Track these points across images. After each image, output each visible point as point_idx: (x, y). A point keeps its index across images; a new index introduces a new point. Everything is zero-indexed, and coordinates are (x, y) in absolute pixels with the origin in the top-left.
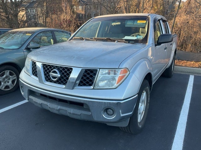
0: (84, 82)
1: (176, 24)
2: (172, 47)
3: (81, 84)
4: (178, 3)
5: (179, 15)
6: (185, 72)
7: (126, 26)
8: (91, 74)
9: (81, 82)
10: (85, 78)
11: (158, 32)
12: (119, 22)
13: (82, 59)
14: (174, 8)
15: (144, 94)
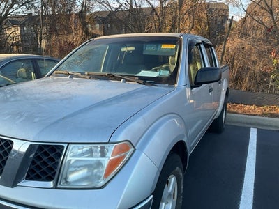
0: (38, 172)
1: (228, 51)
2: (222, 85)
3: (32, 176)
4: (228, 23)
5: (231, 39)
6: (244, 123)
7: (144, 53)
8: (51, 155)
9: (31, 171)
10: (38, 163)
11: (198, 64)
12: (132, 46)
13: (36, 120)
14: (224, 28)
15: (173, 180)
